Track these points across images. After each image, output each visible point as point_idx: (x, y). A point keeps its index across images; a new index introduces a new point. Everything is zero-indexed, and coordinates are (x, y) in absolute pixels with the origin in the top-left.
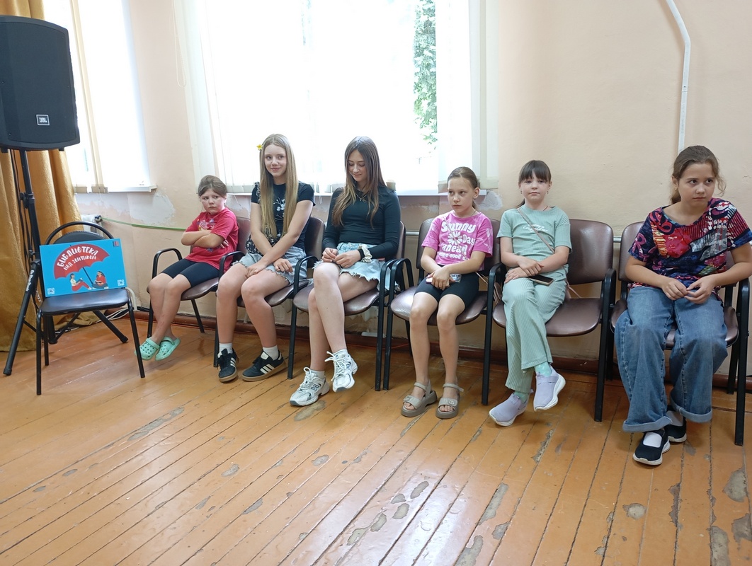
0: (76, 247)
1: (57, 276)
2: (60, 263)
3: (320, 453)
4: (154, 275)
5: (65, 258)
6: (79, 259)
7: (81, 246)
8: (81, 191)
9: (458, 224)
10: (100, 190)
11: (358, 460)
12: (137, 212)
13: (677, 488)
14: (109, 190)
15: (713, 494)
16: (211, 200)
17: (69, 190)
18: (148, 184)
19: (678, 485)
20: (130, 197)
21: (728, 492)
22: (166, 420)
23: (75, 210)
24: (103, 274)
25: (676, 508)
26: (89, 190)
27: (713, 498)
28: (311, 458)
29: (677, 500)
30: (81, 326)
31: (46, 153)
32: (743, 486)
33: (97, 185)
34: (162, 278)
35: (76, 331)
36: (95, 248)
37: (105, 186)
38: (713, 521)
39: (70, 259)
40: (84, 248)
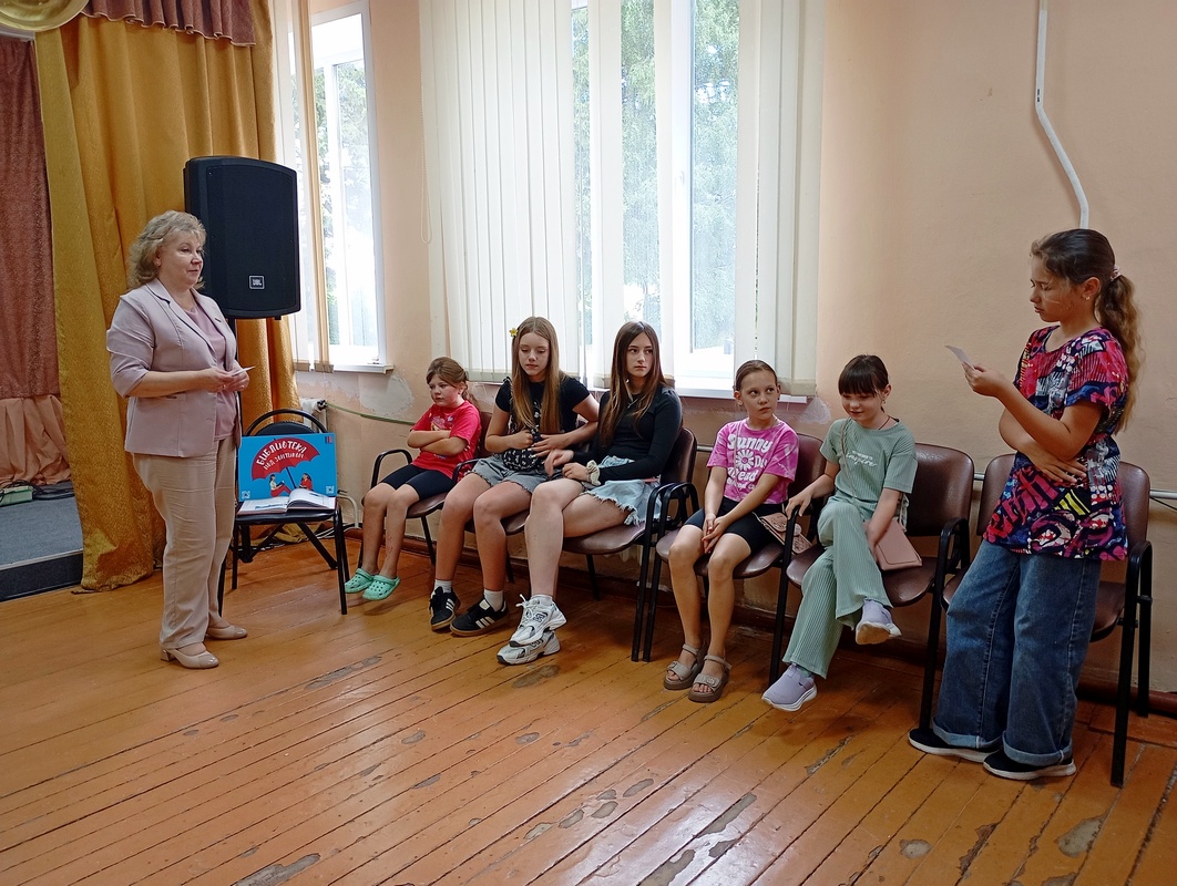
0: (281, 441)
1: (255, 477)
2: (260, 460)
3: (530, 730)
4: (374, 484)
5: (266, 454)
6: (282, 457)
7: (286, 440)
8: (302, 367)
9: (750, 439)
10: (324, 368)
11: (574, 743)
12: (368, 399)
13: (989, 829)
14: (334, 369)
15: (1039, 843)
16: (438, 389)
17: (288, 367)
18: (384, 363)
19: (994, 826)
20: (361, 380)
21: (1062, 843)
22: (355, 670)
23: (293, 392)
24: (309, 478)
25: (974, 853)
26: (312, 367)
27: (1036, 848)
28: (515, 735)
29: (980, 844)
30: (287, 543)
31: (263, 322)
32: (1090, 838)
33: (321, 361)
34: (383, 489)
35: (281, 548)
36: (303, 444)
37: (331, 363)
38: (1018, 875)
39: (272, 457)
40: (290, 442)
